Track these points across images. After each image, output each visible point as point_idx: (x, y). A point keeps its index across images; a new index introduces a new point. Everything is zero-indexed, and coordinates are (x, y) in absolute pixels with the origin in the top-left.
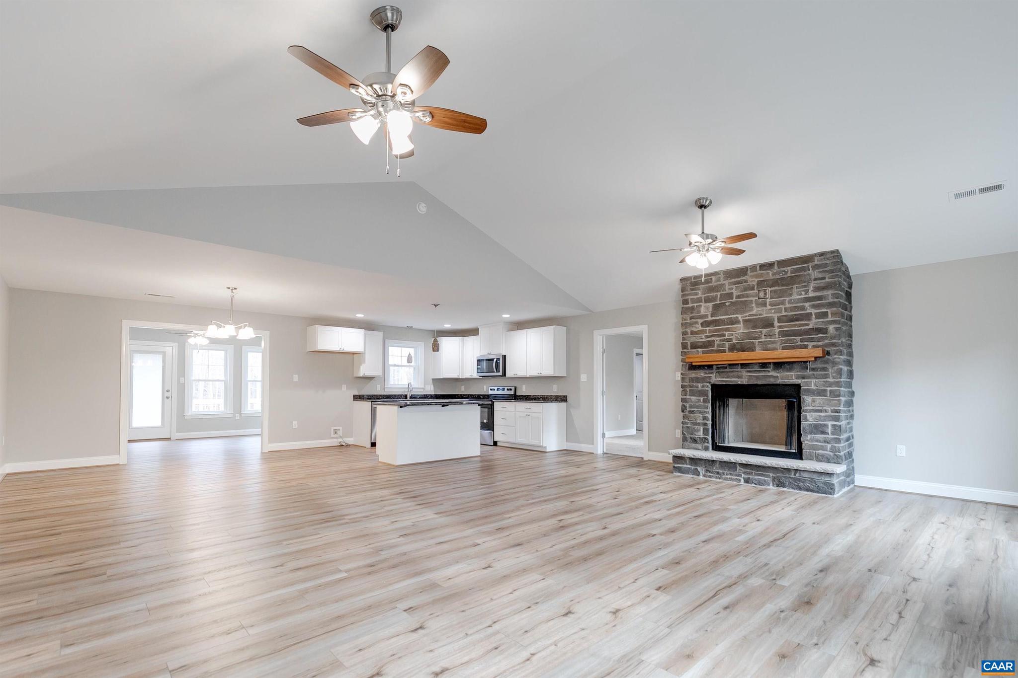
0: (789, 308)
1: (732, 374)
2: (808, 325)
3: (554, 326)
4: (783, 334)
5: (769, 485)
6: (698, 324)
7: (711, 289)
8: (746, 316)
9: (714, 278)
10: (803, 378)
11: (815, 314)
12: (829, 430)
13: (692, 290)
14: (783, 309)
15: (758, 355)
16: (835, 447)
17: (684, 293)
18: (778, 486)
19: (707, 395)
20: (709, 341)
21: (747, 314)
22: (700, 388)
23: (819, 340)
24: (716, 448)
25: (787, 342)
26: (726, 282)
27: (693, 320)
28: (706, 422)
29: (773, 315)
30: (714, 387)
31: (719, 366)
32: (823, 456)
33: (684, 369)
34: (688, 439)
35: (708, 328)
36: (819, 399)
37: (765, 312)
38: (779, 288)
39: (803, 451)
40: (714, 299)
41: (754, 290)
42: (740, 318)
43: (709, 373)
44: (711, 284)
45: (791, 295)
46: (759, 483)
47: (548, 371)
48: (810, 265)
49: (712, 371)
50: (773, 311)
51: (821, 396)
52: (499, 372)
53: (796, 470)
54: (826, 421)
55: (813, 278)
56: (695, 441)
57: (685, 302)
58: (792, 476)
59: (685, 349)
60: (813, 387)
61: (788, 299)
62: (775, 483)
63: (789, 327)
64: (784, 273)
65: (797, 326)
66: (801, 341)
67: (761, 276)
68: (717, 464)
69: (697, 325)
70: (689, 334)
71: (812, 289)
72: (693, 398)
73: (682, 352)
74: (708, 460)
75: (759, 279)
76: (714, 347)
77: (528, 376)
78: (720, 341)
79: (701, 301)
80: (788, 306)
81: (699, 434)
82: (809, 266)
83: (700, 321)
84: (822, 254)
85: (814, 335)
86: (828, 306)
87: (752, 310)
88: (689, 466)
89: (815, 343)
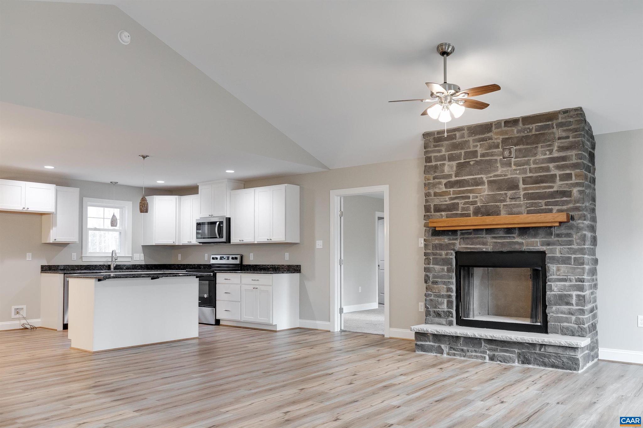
0: (533, 168)
1: (477, 241)
2: (552, 187)
3: (286, 185)
4: (528, 196)
5: (514, 362)
6: (442, 185)
7: (455, 146)
8: (491, 177)
9: (458, 134)
10: (548, 244)
11: (560, 175)
12: (574, 301)
13: (435, 146)
14: (528, 170)
15: (503, 220)
16: (579, 319)
17: (427, 150)
18: (523, 363)
19: (451, 264)
20: (453, 204)
21: (492, 175)
22: (444, 256)
23: (564, 203)
24: (461, 322)
25: (532, 205)
26: (471, 139)
27: (436, 180)
28: (450, 293)
29: (518, 176)
30: (459, 254)
31: (464, 231)
32: (567, 328)
33: (427, 235)
34: (431, 313)
35: (452, 190)
36: (563, 267)
37: (510, 173)
38: (524, 147)
39: (549, 323)
40: (458, 157)
41: (499, 148)
42: (484, 179)
43: (453, 239)
44: (455, 141)
45: (535, 155)
46: (505, 360)
47: (279, 237)
48: (555, 122)
49: (457, 237)
50: (518, 172)
51: (565, 264)
52: (222, 237)
53: (542, 345)
54: (570, 291)
55: (557, 136)
56: (438, 315)
57: (428, 160)
58: (538, 351)
59: (428, 212)
60: (558, 255)
61: (532, 159)
62: (520, 360)
63: (534, 189)
64: (528, 130)
65: (543, 188)
66: (546, 205)
67: (506, 133)
68: (462, 339)
69: (440, 186)
70: (433, 195)
71: (556, 148)
72: (437, 267)
73: (425, 216)
74: (452, 336)
75: (504, 137)
76: (457, 210)
77: (256, 242)
78: (465, 203)
79: (445, 160)
80: (533, 166)
81: (443, 308)
82: (553, 124)
83: (444, 181)
84: (566, 112)
85: (558, 198)
86: (572, 167)
87: (497, 170)
88: (432, 343)
89: (559, 207)
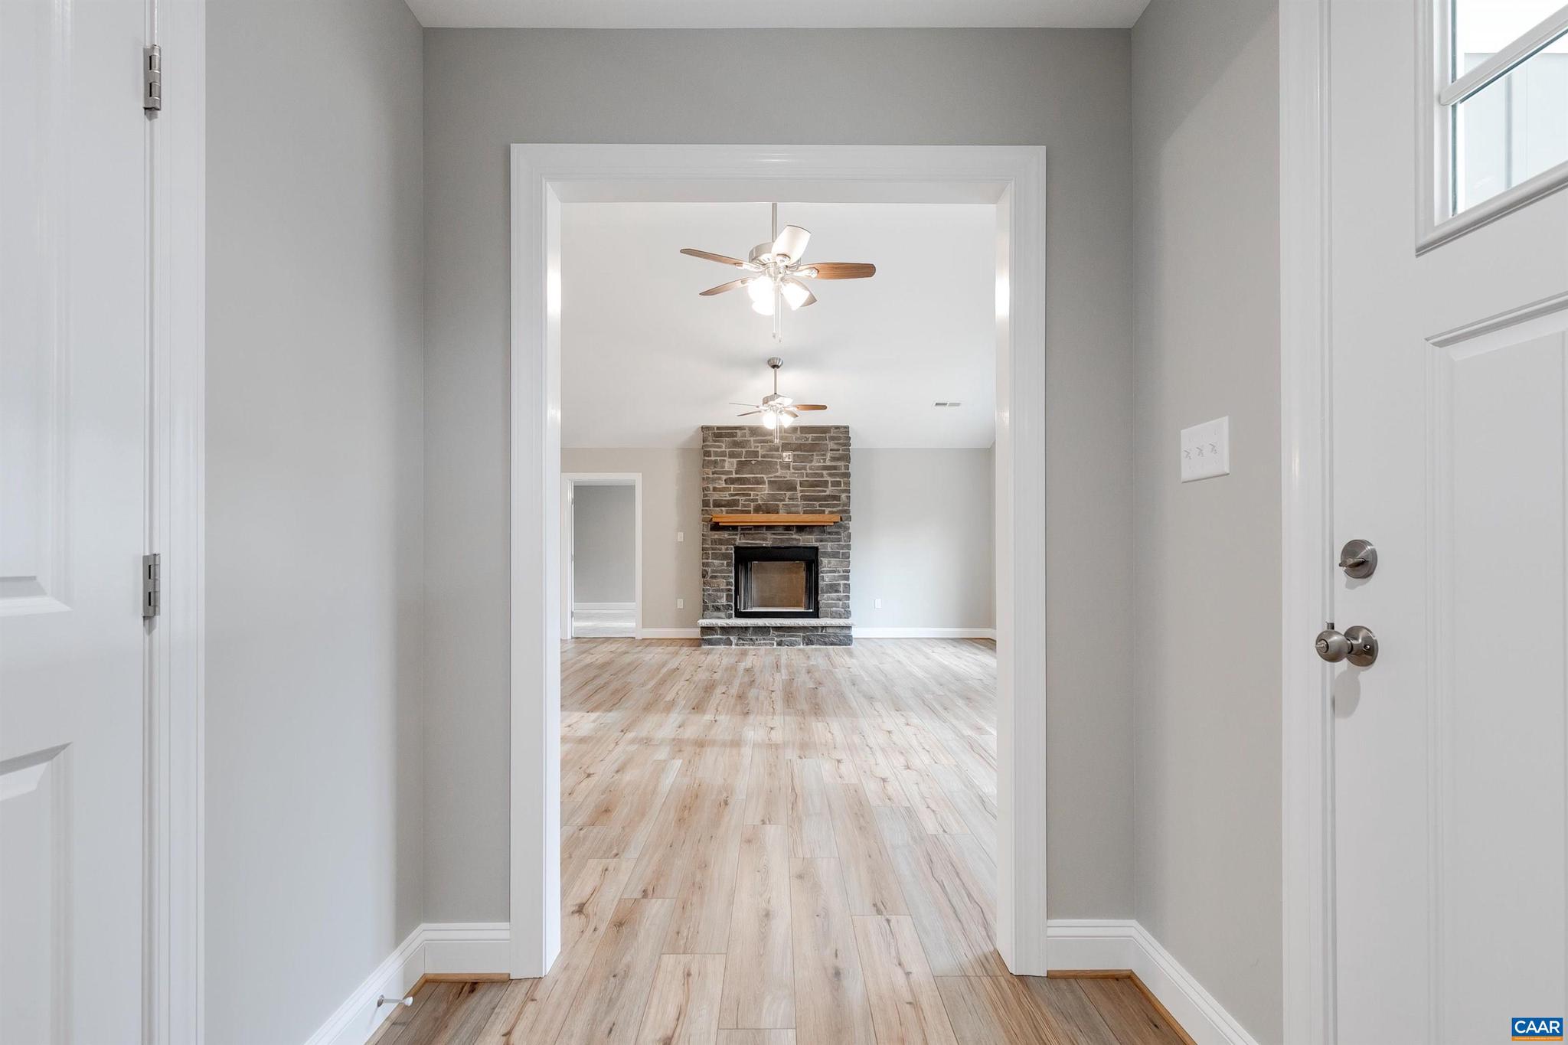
0: (810, 473)
1: (756, 536)
2: (825, 491)
4: (805, 498)
5: (799, 645)
6: (722, 481)
7: (736, 444)
8: (771, 477)
9: (739, 432)
10: (821, 541)
11: (831, 482)
12: (841, 589)
13: (715, 441)
14: (805, 474)
15: (782, 518)
16: (845, 603)
17: (705, 443)
18: (807, 644)
19: (730, 558)
20: (734, 500)
21: (772, 475)
22: (723, 551)
24: (739, 614)
25: (808, 506)
26: (752, 439)
27: (715, 475)
28: (729, 587)
29: (796, 479)
30: (737, 549)
31: (744, 527)
32: (836, 612)
33: (705, 530)
34: (708, 607)
35: (732, 486)
36: (833, 561)
37: (789, 475)
38: (801, 453)
39: (820, 609)
40: (739, 455)
41: (779, 451)
42: (765, 478)
43: (733, 535)
44: (735, 438)
45: (811, 461)
46: (792, 644)
48: (828, 435)
49: (736, 533)
50: (796, 475)
51: (834, 557)
53: (823, 627)
54: (838, 580)
55: (829, 447)
56: (717, 609)
57: (707, 454)
58: (817, 633)
59: (706, 506)
60: (829, 550)
61: (809, 465)
62: (805, 642)
63: (811, 492)
64: (807, 439)
65: (816, 492)
66: (820, 507)
67: (786, 438)
68: (751, 629)
69: (720, 481)
70: (711, 489)
71: (828, 458)
72: (715, 562)
73: (702, 510)
74: (741, 627)
75: (784, 442)
76: (738, 506)
78: (746, 500)
79: (725, 456)
80: (809, 471)
81: (722, 601)
83: (724, 477)
84: (837, 428)
85: (830, 501)
87: (777, 472)
88: (719, 636)
89: (831, 509)
